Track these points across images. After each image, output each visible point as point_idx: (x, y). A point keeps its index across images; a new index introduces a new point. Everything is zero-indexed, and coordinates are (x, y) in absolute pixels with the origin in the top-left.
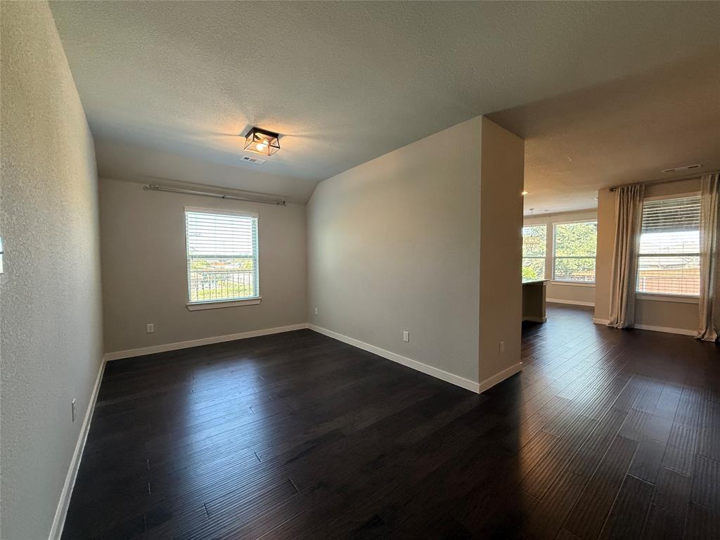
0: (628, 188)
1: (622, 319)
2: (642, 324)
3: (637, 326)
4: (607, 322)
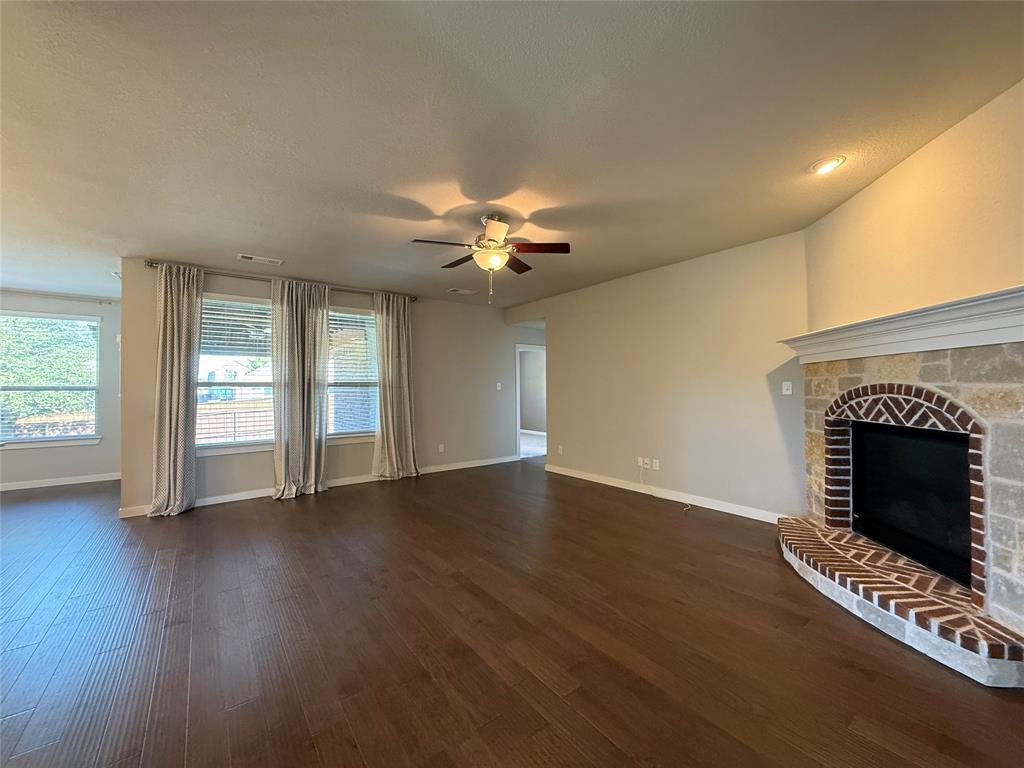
0: (179, 270)
1: (178, 497)
2: (205, 497)
3: (200, 503)
4: (148, 510)
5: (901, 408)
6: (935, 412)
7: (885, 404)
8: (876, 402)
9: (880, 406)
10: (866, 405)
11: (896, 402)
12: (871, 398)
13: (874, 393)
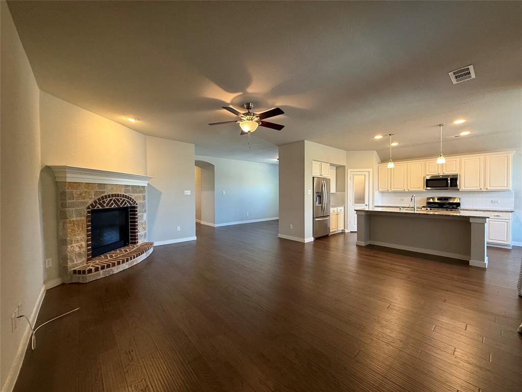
5: (119, 202)
6: (128, 202)
7: (114, 201)
8: (111, 200)
9: (112, 201)
10: (107, 202)
11: (118, 199)
12: (109, 199)
13: (109, 197)
